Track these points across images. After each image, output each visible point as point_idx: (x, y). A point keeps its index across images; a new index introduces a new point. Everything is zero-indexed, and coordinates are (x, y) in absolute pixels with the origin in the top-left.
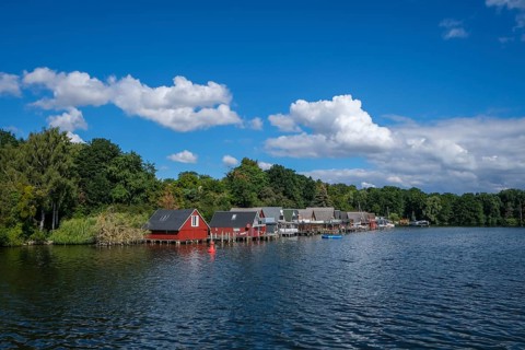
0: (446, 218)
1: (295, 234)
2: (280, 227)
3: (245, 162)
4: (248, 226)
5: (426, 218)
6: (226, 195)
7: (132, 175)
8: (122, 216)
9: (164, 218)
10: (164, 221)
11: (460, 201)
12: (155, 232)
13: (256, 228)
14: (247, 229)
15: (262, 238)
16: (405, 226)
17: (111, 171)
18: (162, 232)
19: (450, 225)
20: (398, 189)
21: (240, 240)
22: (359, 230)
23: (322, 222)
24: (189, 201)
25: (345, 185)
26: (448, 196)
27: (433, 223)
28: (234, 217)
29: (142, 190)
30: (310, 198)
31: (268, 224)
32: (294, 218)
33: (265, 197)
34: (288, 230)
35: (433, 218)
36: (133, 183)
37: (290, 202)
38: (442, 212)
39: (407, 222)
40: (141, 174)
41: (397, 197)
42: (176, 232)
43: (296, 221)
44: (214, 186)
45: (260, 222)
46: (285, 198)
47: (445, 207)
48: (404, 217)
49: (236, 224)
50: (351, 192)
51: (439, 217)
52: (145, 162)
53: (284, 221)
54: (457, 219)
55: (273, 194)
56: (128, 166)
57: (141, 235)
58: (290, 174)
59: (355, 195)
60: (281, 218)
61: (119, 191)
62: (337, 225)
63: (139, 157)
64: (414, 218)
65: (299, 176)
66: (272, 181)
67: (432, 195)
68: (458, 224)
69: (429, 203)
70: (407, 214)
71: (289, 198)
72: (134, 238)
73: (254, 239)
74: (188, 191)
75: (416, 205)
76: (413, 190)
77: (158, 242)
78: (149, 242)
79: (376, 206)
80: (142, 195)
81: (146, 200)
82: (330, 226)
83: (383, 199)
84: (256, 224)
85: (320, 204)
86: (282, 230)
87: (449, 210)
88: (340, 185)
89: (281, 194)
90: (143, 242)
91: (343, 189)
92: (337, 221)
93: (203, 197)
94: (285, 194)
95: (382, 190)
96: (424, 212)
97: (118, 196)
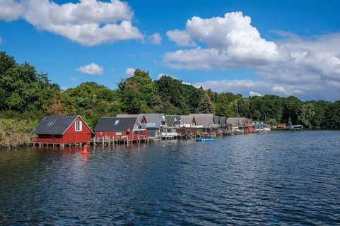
0: (318, 122)
1: (175, 138)
2: (162, 131)
3: (137, 73)
4: (129, 130)
5: (301, 123)
6: (117, 103)
7: (26, 85)
8: (10, 122)
9: (50, 124)
10: (50, 126)
11: (332, 107)
12: (41, 136)
13: (136, 133)
14: (128, 133)
15: (142, 141)
16: (283, 130)
17: (6, 81)
18: (49, 136)
19: (322, 129)
20: (278, 98)
21: (122, 142)
22: (236, 133)
23: (202, 126)
24: (81, 109)
25: (232, 94)
26: (322, 103)
27: (306, 127)
28: (117, 122)
29: (35, 98)
30: (196, 106)
31: (147, 129)
32: (175, 123)
33: (154, 104)
34: (168, 134)
35: (307, 123)
36: (27, 92)
37: (177, 109)
38: (315, 117)
39: (284, 126)
40: (35, 84)
41: (276, 104)
42: (59, 137)
43: (177, 126)
44: (107, 95)
45: (140, 127)
46: (172, 106)
47: (318, 112)
48: (282, 122)
49: (119, 128)
50: (236, 101)
51: (312, 122)
52: (39, 73)
53: (166, 126)
54: (328, 124)
55: (161, 102)
56: (22, 77)
57: (28, 139)
58: (177, 84)
59: (239, 103)
60: (163, 123)
61: (15, 99)
62: (215, 130)
63: (33, 68)
64: (290, 122)
65: (185, 86)
66: (160, 91)
67: (307, 103)
68: (329, 128)
69: (304, 109)
70: (284, 119)
71: (176, 105)
72: (21, 142)
73: (134, 142)
74: (81, 100)
75: (293, 111)
76: (291, 98)
77: (45, 145)
78: (37, 145)
79: (257, 112)
80: (36, 103)
81: (39, 107)
82: (209, 130)
83: (263, 106)
84: (136, 129)
85: (203, 111)
86: (164, 134)
87: (321, 116)
88: (228, 94)
89: (168, 103)
90: (31, 145)
91: (230, 97)
92: (216, 126)
93: (96, 105)
94: (172, 101)
95: (263, 98)
96: (299, 118)
97: (13, 103)
